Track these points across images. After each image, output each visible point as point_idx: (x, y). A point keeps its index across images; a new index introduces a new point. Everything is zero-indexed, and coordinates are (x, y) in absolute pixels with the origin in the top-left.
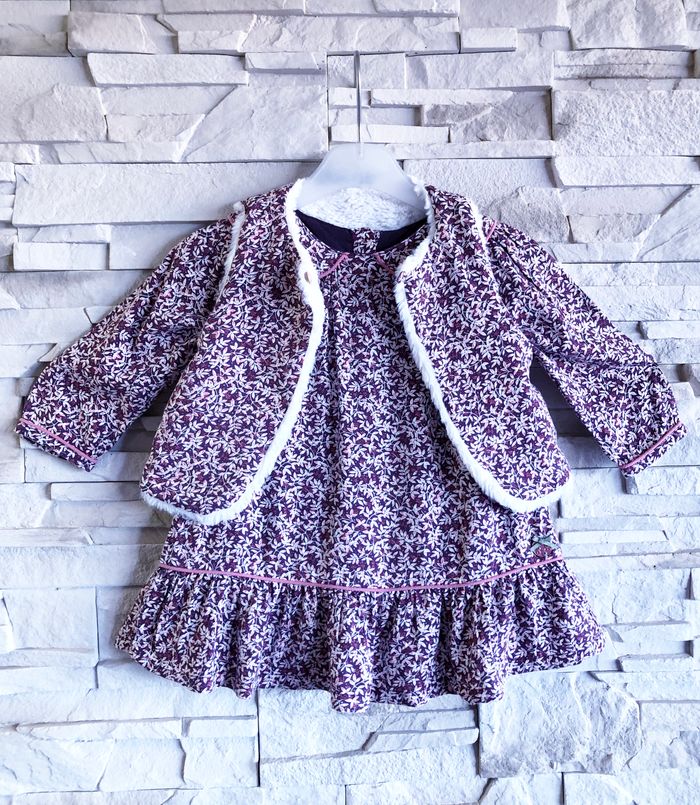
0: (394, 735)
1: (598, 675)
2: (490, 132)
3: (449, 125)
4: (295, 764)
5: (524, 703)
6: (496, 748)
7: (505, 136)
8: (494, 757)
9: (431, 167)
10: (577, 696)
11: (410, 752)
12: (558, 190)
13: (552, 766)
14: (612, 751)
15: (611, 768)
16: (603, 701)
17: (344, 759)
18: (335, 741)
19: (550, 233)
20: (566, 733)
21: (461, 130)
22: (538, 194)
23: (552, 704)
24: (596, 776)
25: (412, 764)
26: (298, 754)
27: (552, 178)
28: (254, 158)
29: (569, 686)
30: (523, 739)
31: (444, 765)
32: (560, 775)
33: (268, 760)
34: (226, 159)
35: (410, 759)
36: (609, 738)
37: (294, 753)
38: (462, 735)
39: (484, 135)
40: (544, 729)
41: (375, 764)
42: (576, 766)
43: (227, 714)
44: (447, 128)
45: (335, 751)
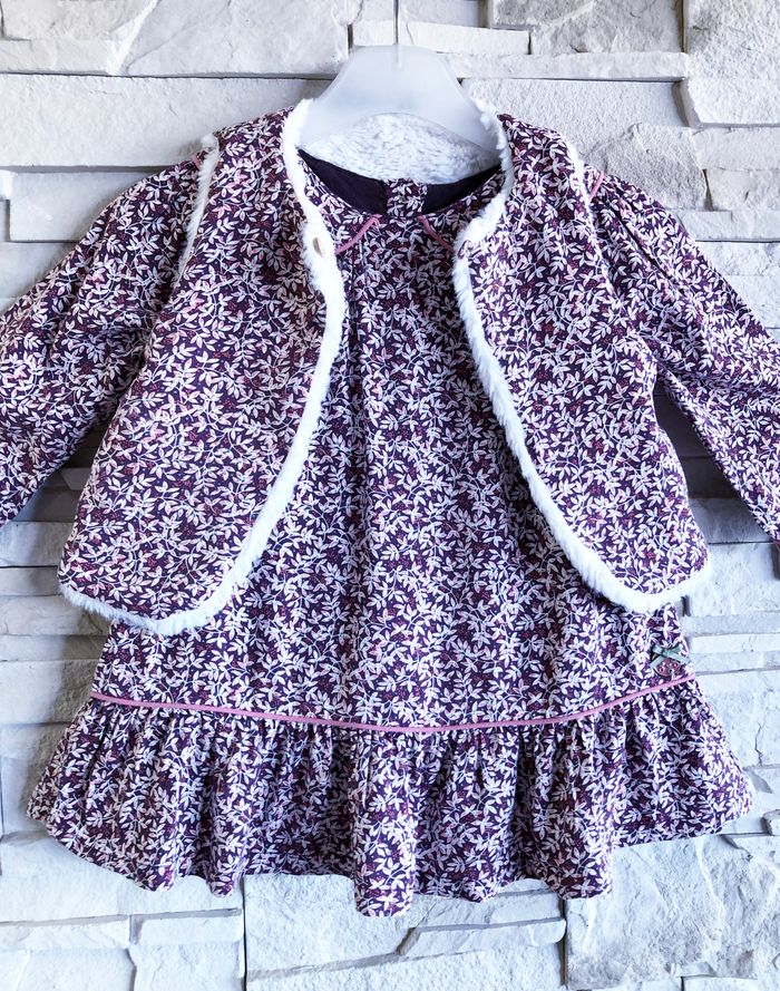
0: (443, 933)
1: (737, 841)
2: (590, 40)
3: (530, 28)
4: (299, 979)
5: (631, 881)
6: (590, 947)
7: (614, 46)
8: (587, 960)
9: (504, 91)
10: (705, 871)
11: (466, 957)
12: (690, 130)
13: (668, 969)
14: (753, 946)
15: (751, 970)
16: (742, 877)
17: (370, 969)
18: (357, 942)
19: (678, 195)
20: (689, 923)
21: (547, 37)
22: (659, 136)
23: (670, 883)
24: (729, 980)
25: (470, 973)
26: (303, 963)
27: (682, 111)
28: (234, 69)
29: (695, 855)
30: (628, 932)
31: (516, 972)
32: (679, 981)
33: (258, 974)
34: (190, 71)
35: (467, 966)
36: (750, 928)
37: (296, 962)
38: (542, 931)
39: (582, 44)
40: (658, 918)
41: (416, 975)
42: (701, 967)
43: (198, 908)
44: (526, 33)
45: (357, 956)
